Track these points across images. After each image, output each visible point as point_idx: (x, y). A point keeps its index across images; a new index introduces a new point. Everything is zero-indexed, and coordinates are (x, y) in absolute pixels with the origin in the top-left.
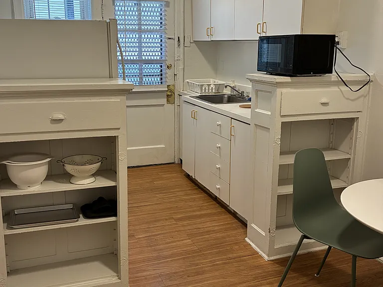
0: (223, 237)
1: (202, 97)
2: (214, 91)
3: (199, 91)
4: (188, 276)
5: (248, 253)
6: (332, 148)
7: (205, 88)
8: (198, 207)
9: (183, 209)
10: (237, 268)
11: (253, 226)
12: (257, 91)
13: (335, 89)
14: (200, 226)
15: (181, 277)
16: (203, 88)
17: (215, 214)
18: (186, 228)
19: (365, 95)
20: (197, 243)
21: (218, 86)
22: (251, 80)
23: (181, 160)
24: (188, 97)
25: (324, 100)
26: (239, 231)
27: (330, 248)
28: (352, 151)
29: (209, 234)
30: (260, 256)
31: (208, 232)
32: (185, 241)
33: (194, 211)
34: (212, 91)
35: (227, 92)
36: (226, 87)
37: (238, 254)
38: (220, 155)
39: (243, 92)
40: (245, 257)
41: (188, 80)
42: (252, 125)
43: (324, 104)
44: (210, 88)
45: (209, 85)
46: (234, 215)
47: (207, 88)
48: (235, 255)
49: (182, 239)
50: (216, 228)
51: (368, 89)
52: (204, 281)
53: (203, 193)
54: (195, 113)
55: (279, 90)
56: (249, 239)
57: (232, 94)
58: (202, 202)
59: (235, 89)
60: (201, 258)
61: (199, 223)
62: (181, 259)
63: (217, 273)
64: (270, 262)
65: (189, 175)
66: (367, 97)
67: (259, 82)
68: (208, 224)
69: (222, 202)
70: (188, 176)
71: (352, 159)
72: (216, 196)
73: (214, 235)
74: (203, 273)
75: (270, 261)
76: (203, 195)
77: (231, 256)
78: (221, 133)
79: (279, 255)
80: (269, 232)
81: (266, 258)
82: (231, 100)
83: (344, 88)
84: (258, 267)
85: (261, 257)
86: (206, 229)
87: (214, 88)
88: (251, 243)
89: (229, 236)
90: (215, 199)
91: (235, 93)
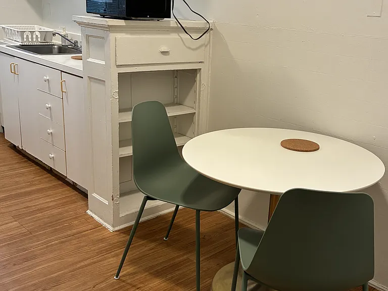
0: (60, 214)
1: (23, 47)
2: (39, 40)
3: (19, 39)
4: (14, 265)
5: (90, 226)
6: (177, 103)
7: (27, 36)
8: (28, 182)
9: (9, 187)
10: (76, 245)
11: (94, 195)
12: (88, 37)
13: (174, 36)
14: (29, 204)
15: (3, 267)
16: (25, 36)
17: (50, 188)
18: (10, 209)
19: (206, 43)
20: (27, 224)
21: (44, 34)
22: (80, 24)
23: (3, 128)
24: (4, 46)
25: (164, 49)
26: (79, 204)
27: (178, 206)
28: (197, 105)
29: (41, 213)
30: (104, 227)
31: (41, 210)
32: (11, 224)
33: (21, 188)
34: (37, 40)
35: (57, 41)
36: (54, 34)
37: (78, 230)
38: (51, 117)
39: (77, 42)
40: (86, 232)
41: (3, 26)
42: (86, 78)
43: (164, 53)
44: (34, 36)
45: (32, 32)
46: (74, 186)
47: (30, 36)
48: (75, 231)
49: (7, 222)
50: (51, 204)
51: (208, 37)
52: (36, 267)
53: (35, 165)
54: (14, 66)
55: (113, 36)
56: (91, 211)
57: (64, 44)
58: (33, 177)
59: (67, 38)
60: (31, 241)
61: (30, 201)
62: (4, 246)
63: (51, 256)
64: (116, 233)
65: (15, 146)
66: (208, 46)
67: (88, 25)
68: (41, 201)
69: (59, 174)
70: (14, 148)
71: (196, 114)
72: (51, 168)
73: (48, 213)
74: (35, 257)
75: (116, 231)
76: (34, 168)
77: (69, 232)
78: (50, 91)
79: (126, 223)
80: (113, 200)
81: (111, 229)
82: (62, 50)
83: (184, 36)
84: (102, 240)
85: (105, 229)
86: (38, 207)
87: (39, 36)
88: (94, 216)
89: (67, 211)
90: (50, 171)
91: (67, 43)
